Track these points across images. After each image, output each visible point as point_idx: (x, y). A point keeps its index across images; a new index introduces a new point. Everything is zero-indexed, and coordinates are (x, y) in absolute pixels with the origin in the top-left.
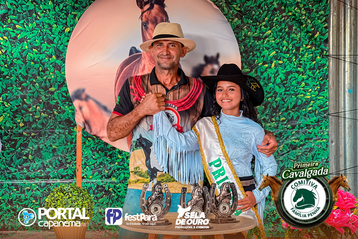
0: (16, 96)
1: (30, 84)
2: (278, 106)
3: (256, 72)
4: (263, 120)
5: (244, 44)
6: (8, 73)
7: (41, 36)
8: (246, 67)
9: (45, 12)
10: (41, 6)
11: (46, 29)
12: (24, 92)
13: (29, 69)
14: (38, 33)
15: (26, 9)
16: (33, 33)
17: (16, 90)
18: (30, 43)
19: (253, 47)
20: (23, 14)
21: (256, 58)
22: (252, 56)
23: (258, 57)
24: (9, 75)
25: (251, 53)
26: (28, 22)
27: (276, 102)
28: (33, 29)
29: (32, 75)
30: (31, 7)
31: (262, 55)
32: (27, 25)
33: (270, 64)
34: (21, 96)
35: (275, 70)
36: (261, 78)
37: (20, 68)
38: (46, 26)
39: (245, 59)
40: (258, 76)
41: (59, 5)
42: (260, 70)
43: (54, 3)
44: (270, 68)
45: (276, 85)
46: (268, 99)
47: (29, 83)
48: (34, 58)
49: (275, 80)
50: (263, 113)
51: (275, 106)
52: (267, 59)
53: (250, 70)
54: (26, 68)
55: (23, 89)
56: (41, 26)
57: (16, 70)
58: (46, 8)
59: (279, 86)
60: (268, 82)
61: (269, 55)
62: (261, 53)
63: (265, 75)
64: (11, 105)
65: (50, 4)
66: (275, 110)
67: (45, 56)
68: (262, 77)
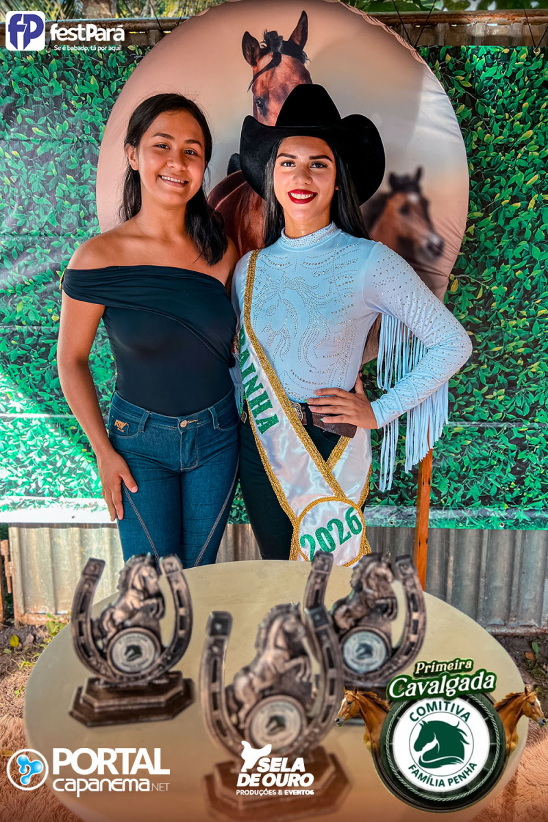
0: (43, 266)
1: (66, 243)
2: (534, 288)
3: (496, 218)
4: (501, 313)
5: (474, 161)
6: (26, 222)
7: (80, 149)
8: (475, 207)
9: (84, 99)
10: (76, 88)
11: (88, 134)
12: (56, 258)
13: (62, 214)
14: (73, 142)
15: (49, 95)
16: (64, 143)
17: (41, 253)
18: (61, 164)
19: (494, 167)
20: (43, 104)
21: (497, 190)
22: (488, 186)
23: (501, 188)
24: (28, 225)
25: (489, 180)
26: (54, 120)
27: (532, 278)
28: (64, 134)
29: (68, 226)
30: (59, 91)
31: (511, 182)
32: (52, 126)
33: (527, 202)
34: (51, 264)
35: (535, 213)
36: (504, 231)
37: (46, 213)
38: (88, 129)
39: (476, 192)
40: (499, 226)
41: (109, 84)
42: (504, 215)
43: (99, 81)
44: (525, 209)
45: (535, 245)
46: (517, 274)
47: (63, 241)
48: (70, 193)
49: (533, 235)
50: (504, 299)
51: (529, 287)
52: (521, 190)
53: (482, 214)
54: (56, 212)
55: (54, 251)
56: (78, 128)
57: (38, 216)
58: (86, 90)
59: (539, 247)
60: (519, 238)
61: (525, 182)
62: (508, 178)
63: (514, 224)
64: (34, 281)
65: (92, 82)
66: (527, 295)
67: (90, 189)
68: (507, 228)
